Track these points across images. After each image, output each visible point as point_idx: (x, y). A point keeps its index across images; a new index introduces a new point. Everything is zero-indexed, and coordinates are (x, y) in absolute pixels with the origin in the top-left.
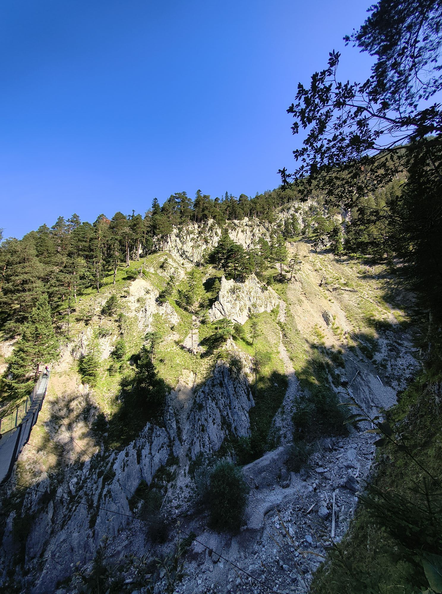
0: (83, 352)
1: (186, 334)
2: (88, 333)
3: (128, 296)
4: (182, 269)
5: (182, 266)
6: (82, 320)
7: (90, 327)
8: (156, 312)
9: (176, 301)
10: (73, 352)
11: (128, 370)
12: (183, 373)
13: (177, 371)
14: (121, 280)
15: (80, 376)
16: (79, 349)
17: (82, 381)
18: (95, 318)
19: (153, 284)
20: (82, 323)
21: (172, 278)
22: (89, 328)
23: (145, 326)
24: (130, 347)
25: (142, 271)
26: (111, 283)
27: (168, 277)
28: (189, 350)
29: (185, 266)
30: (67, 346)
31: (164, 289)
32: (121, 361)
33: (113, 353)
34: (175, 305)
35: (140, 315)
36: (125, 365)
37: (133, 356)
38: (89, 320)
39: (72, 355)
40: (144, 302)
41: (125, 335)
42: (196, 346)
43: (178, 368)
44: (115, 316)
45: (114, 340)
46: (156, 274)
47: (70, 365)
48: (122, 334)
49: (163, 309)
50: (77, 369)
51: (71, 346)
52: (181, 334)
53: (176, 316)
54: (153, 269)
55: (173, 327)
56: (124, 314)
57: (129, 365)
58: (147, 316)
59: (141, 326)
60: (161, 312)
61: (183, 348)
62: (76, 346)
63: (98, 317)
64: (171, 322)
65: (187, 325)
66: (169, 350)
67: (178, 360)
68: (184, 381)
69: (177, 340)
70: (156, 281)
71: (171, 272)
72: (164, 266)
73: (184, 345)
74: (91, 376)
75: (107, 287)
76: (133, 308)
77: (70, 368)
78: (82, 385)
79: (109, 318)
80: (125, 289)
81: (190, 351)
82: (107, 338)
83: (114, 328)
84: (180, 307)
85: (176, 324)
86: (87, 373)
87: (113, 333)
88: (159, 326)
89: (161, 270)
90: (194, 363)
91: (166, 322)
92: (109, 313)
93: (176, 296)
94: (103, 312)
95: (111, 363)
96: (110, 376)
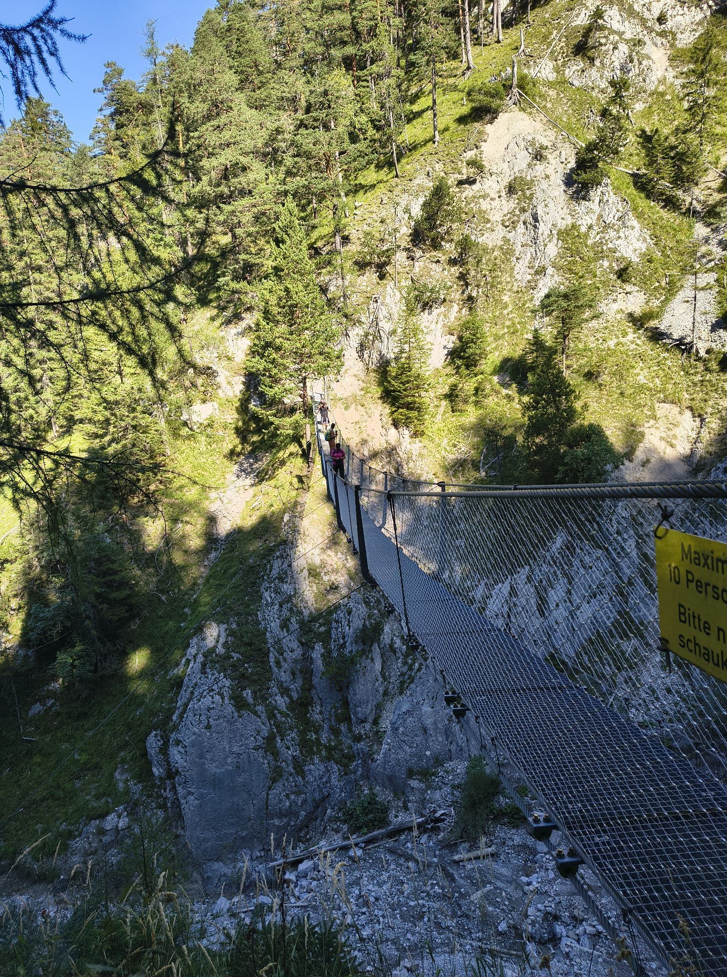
0: (384, 352)
1: (672, 289)
2: (388, 300)
3: (478, 178)
4: (659, 40)
5: (657, 27)
6: (369, 264)
7: (392, 284)
8: (569, 221)
9: (634, 175)
10: (362, 350)
11: (496, 400)
12: (659, 414)
13: (639, 406)
14: (453, 126)
15: (387, 410)
16: (373, 341)
17: (394, 420)
18: (400, 257)
19: (553, 123)
20: (371, 276)
21: (619, 86)
22: (389, 284)
23: (537, 273)
24: (497, 338)
25: (515, 82)
26: (426, 142)
27: (604, 84)
28: (682, 344)
29: (670, 24)
30: (347, 335)
31: (592, 137)
32: (476, 375)
33: (454, 354)
34: (632, 190)
35: (520, 235)
36: (488, 387)
37: (506, 361)
38: (385, 264)
39: (361, 357)
40: (528, 193)
41: (480, 302)
42: (704, 330)
43: (643, 398)
44: (447, 246)
45: (452, 319)
46: (562, 83)
47: (361, 382)
48: (470, 298)
49: (589, 211)
50: (377, 391)
51: (356, 333)
52: (652, 293)
53: (636, 233)
54: (551, 64)
55: (625, 269)
56: (473, 238)
57: (498, 387)
58: (541, 239)
59: (522, 271)
60: (585, 222)
61: (657, 336)
62: (367, 335)
63: (405, 254)
64: (618, 254)
65: (674, 257)
66: (611, 343)
67: (641, 375)
68: (662, 439)
69: (638, 312)
70: (563, 111)
71: (617, 64)
72: (591, 42)
73: (662, 327)
74: (412, 409)
75: (417, 155)
76: (496, 217)
77: (362, 389)
78: (393, 430)
79: (434, 253)
80: (470, 155)
81: (683, 347)
82: (435, 312)
83: (449, 284)
84: (648, 197)
85: (635, 259)
86: (401, 401)
87: (448, 298)
88: (578, 268)
89: (579, 64)
90: (695, 384)
91: (600, 255)
92: (433, 240)
93: (635, 158)
94: (417, 237)
95: (452, 380)
96: (453, 411)
